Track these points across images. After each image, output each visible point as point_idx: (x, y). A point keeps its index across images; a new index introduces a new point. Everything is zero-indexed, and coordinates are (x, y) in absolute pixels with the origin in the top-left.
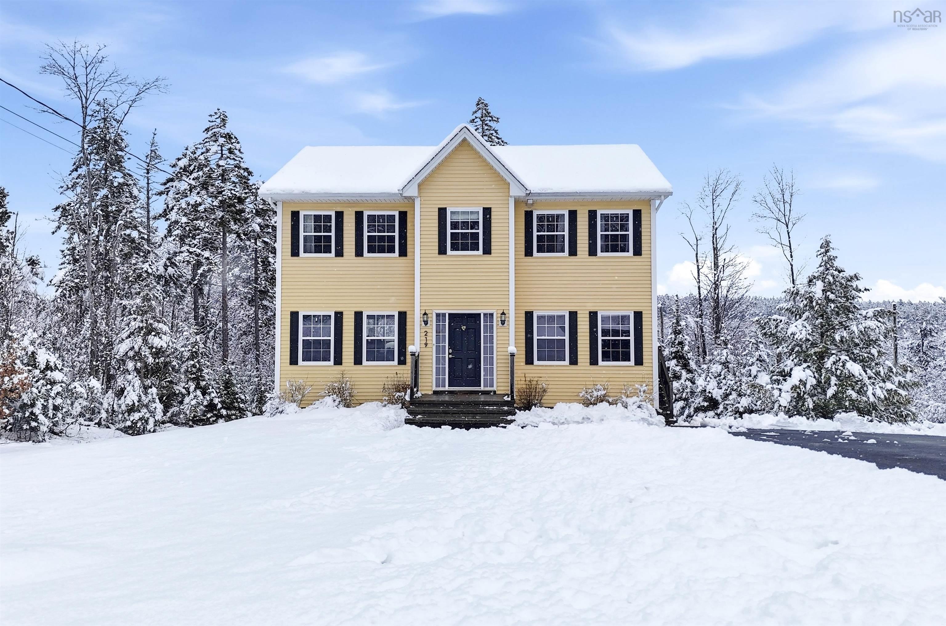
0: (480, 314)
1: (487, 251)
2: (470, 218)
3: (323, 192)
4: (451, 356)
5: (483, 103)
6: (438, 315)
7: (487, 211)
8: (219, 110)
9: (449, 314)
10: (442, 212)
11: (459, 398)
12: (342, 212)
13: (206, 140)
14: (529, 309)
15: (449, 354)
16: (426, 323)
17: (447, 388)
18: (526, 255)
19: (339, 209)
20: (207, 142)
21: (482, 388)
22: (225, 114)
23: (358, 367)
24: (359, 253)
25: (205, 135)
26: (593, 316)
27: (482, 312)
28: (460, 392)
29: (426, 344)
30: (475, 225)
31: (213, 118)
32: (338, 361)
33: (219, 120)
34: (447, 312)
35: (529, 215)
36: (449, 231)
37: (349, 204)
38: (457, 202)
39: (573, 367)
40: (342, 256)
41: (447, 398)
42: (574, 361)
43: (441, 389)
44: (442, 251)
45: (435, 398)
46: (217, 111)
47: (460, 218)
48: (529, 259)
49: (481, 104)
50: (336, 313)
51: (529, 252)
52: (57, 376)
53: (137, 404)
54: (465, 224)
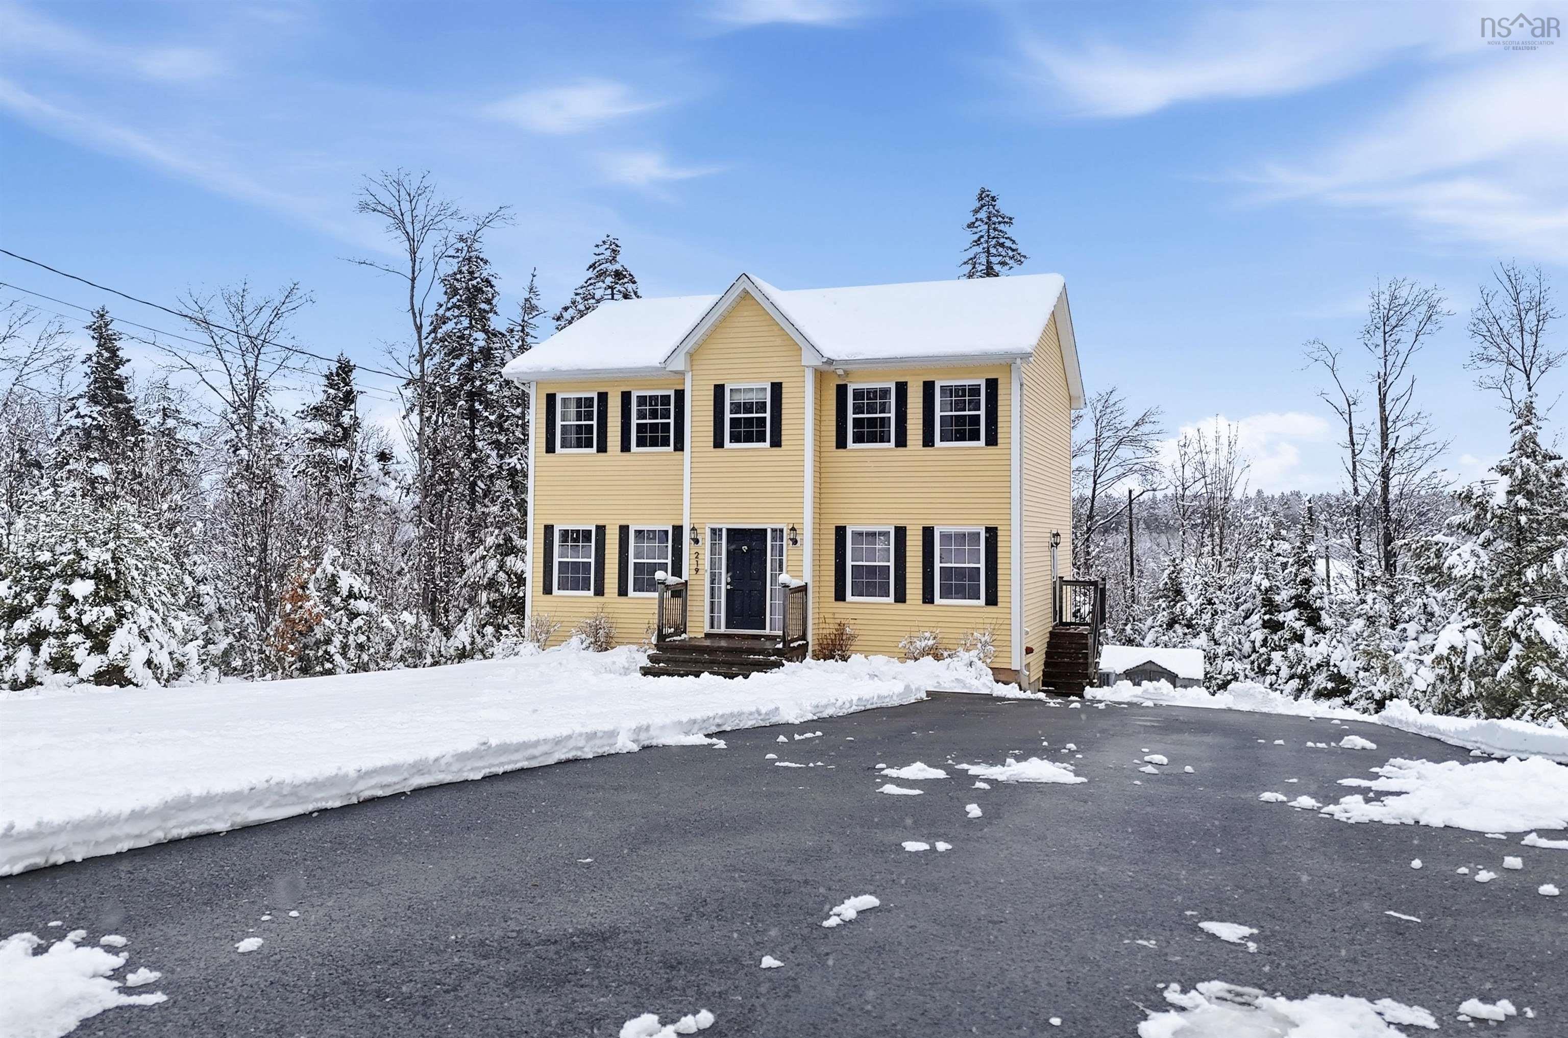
0: (765, 530)
1: (776, 443)
2: (754, 398)
3: (576, 368)
4: (729, 587)
5: (988, 196)
6: (714, 531)
7: (777, 388)
8: (608, 236)
9: (728, 530)
10: (719, 390)
11: (736, 644)
12: (607, 393)
13: (589, 282)
14: (841, 523)
15: (728, 584)
16: (696, 541)
17: (723, 630)
18: (838, 447)
19: (602, 390)
20: (591, 284)
21: (767, 631)
22: (616, 242)
23: (623, 599)
24: (625, 447)
25: (591, 274)
26: (928, 533)
27: (769, 527)
28: (738, 636)
29: (697, 570)
30: (762, 407)
31: (601, 249)
32: (599, 592)
33: (608, 253)
34: (725, 527)
35: (841, 391)
36: (728, 416)
37: (615, 381)
38: (740, 376)
39: (900, 606)
40: (606, 451)
41: (723, 643)
42: (901, 598)
43: (715, 631)
44: (718, 443)
45: (707, 643)
46: (605, 239)
47: (742, 398)
48: (841, 452)
49: (986, 199)
50: (598, 527)
51: (841, 443)
52: (362, 605)
53: (468, 647)
54: (748, 408)
